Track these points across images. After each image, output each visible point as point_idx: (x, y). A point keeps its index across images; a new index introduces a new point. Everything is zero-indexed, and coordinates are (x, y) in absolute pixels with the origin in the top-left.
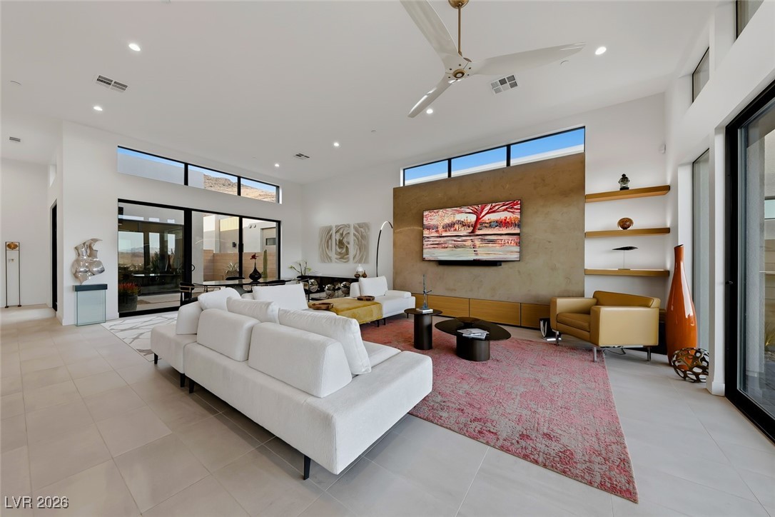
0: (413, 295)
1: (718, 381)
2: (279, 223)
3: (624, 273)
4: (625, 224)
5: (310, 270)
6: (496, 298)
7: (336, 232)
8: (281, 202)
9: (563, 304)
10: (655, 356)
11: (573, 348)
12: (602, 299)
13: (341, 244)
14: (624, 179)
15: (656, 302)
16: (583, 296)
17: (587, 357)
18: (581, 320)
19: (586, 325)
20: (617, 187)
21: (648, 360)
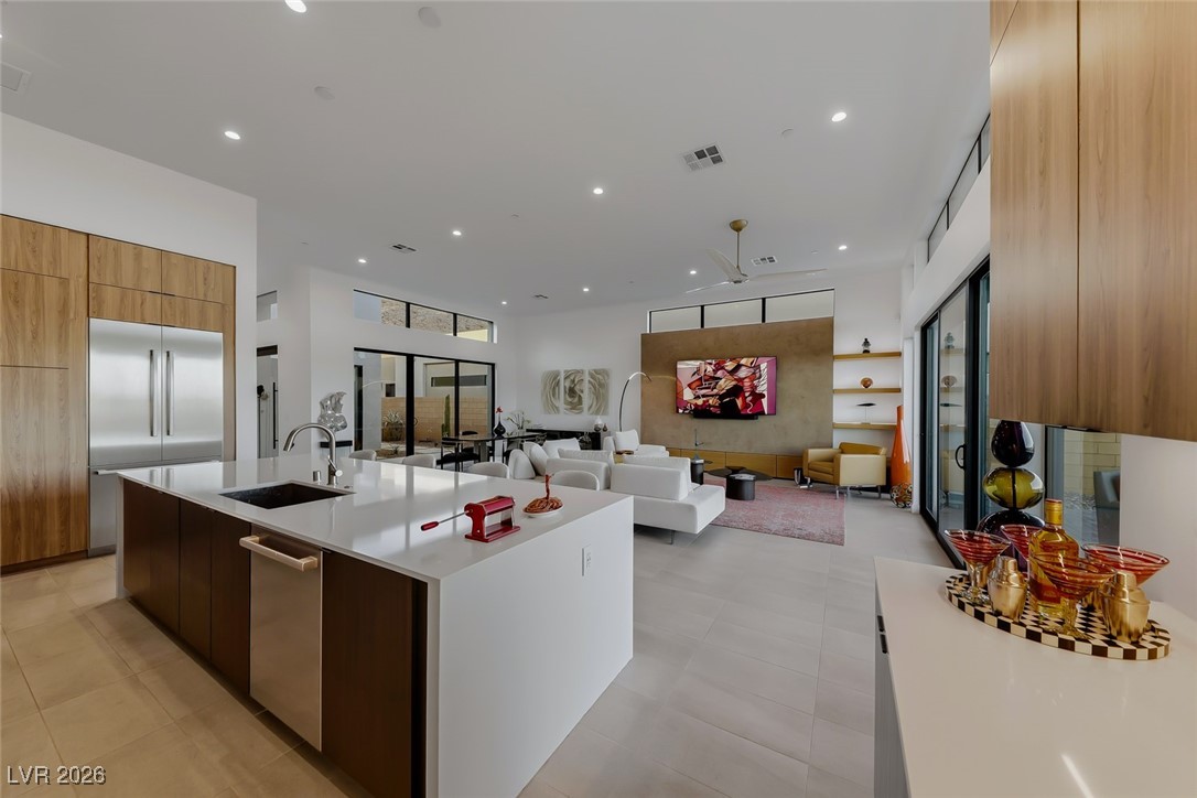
0: (667, 449)
1: (915, 504)
2: (493, 365)
3: (865, 427)
4: (866, 383)
5: (529, 422)
6: (753, 452)
7: (565, 378)
8: (495, 341)
9: (813, 453)
10: (883, 495)
11: (822, 492)
12: (845, 448)
13: (572, 392)
14: (866, 343)
15: (883, 451)
16: (831, 447)
17: (832, 496)
18: (827, 466)
19: (831, 470)
20: (860, 349)
21: (879, 498)
